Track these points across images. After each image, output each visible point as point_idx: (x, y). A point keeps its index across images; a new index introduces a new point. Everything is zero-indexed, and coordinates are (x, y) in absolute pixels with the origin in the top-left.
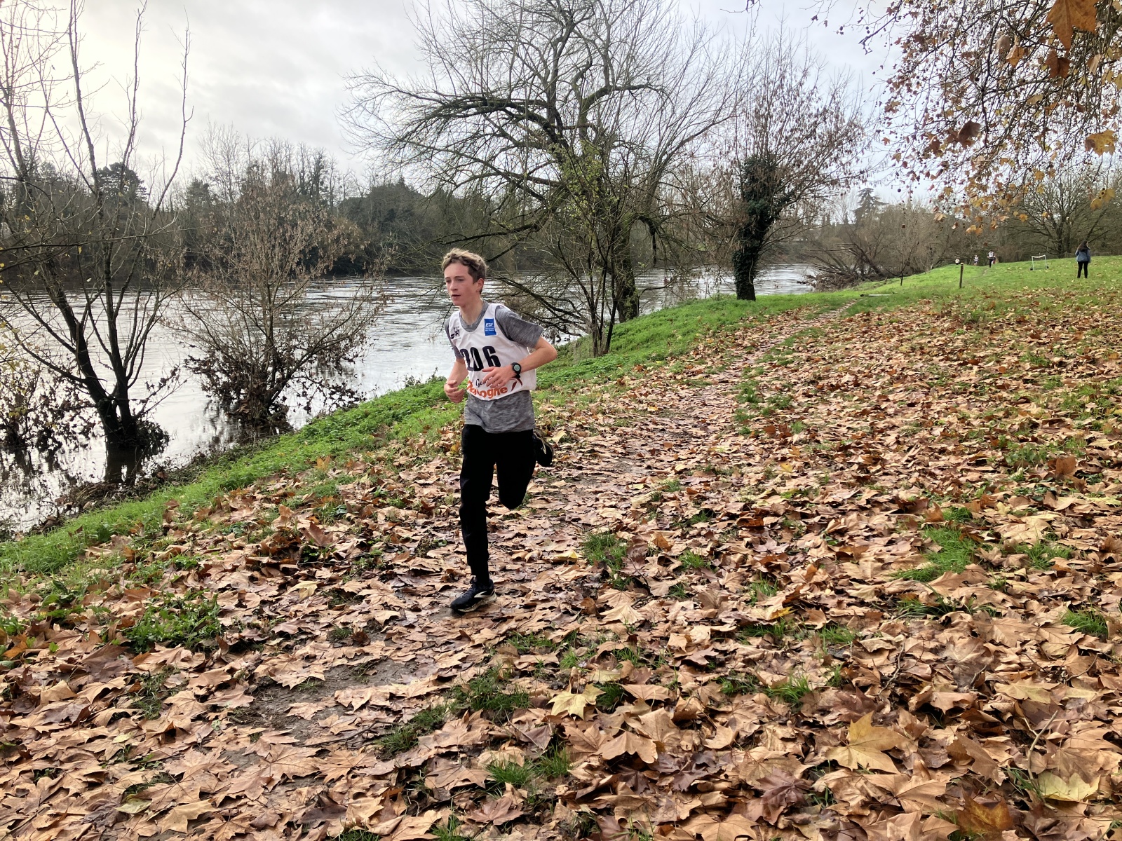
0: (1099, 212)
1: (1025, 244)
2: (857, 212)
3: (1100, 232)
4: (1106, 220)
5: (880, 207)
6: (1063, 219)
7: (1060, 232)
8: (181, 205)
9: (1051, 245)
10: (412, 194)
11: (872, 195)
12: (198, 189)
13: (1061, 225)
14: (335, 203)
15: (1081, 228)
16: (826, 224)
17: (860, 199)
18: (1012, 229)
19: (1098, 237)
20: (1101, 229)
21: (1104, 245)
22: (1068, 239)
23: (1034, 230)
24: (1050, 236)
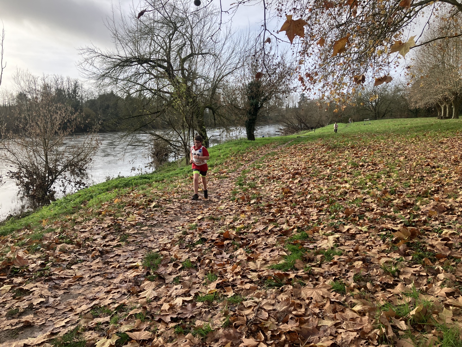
0: (389, 102)
1: (363, 114)
2: (299, 103)
3: (390, 109)
4: (392, 105)
5: (308, 101)
6: (376, 104)
7: (375, 110)
8: (14, 103)
9: (372, 115)
11: (305, 96)
12: (22, 96)
13: (376, 107)
14: (84, 102)
15: (383, 108)
16: (287, 107)
17: (300, 97)
18: (358, 110)
19: (389, 111)
20: (390, 108)
21: (391, 114)
22: (378, 112)
23: (366, 109)
24: (371, 111)
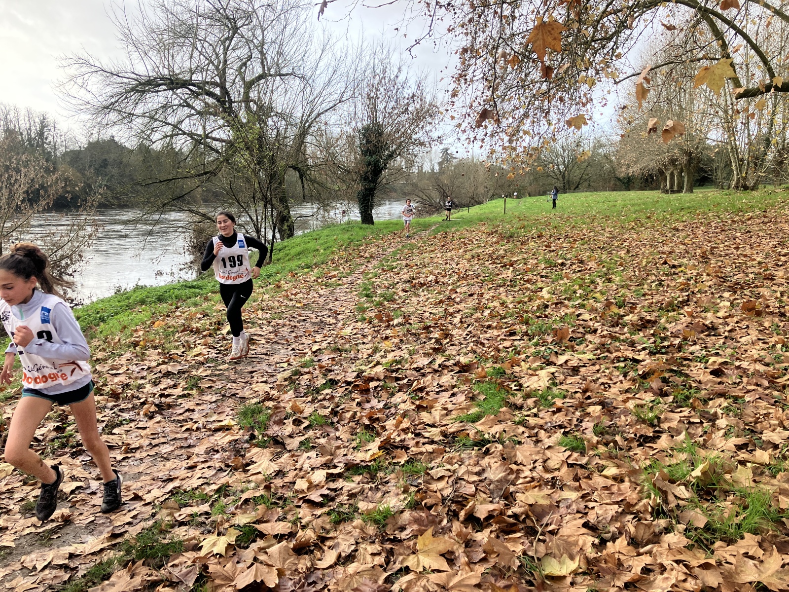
0: (586, 164)
1: (544, 184)
2: (440, 164)
3: (587, 177)
4: (590, 170)
6: (566, 167)
7: (563, 177)
10: (121, 148)
11: (449, 152)
13: (564, 173)
14: (58, 154)
15: (576, 175)
17: (441, 155)
18: (536, 176)
19: (586, 180)
20: (588, 175)
21: (589, 185)
22: (568, 182)
23: (549, 176)
24: (558, 179)
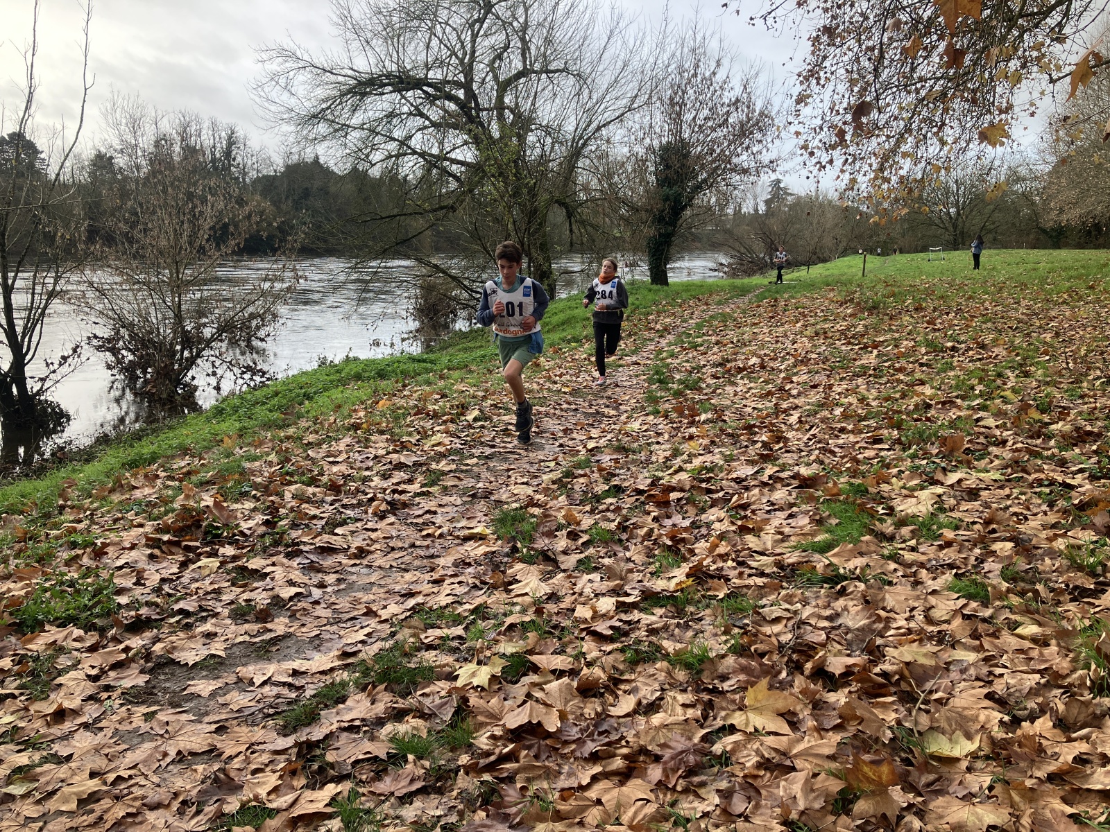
0: (992, 207)
1: (924, 236)
2: (767, 202)
3: (992, 227)
4: (998, 216)
5: (789, 198)
6: (958, 213)
7: (955, 226)
8: (84, 177)
9: (947, 237)
10: (326, 172)
11: (782, 185)
12: (102, 162)
13: (957, 220)
14: (247, 180)
15: (976, 222)
16: (737, 212)
17: (770, 189)
18: (913, 222)
19: (990, 231)
20: (993, 223)
21: (995, 239)
22: (962, 233)
23: (932, 224)
24: (946, 229)
